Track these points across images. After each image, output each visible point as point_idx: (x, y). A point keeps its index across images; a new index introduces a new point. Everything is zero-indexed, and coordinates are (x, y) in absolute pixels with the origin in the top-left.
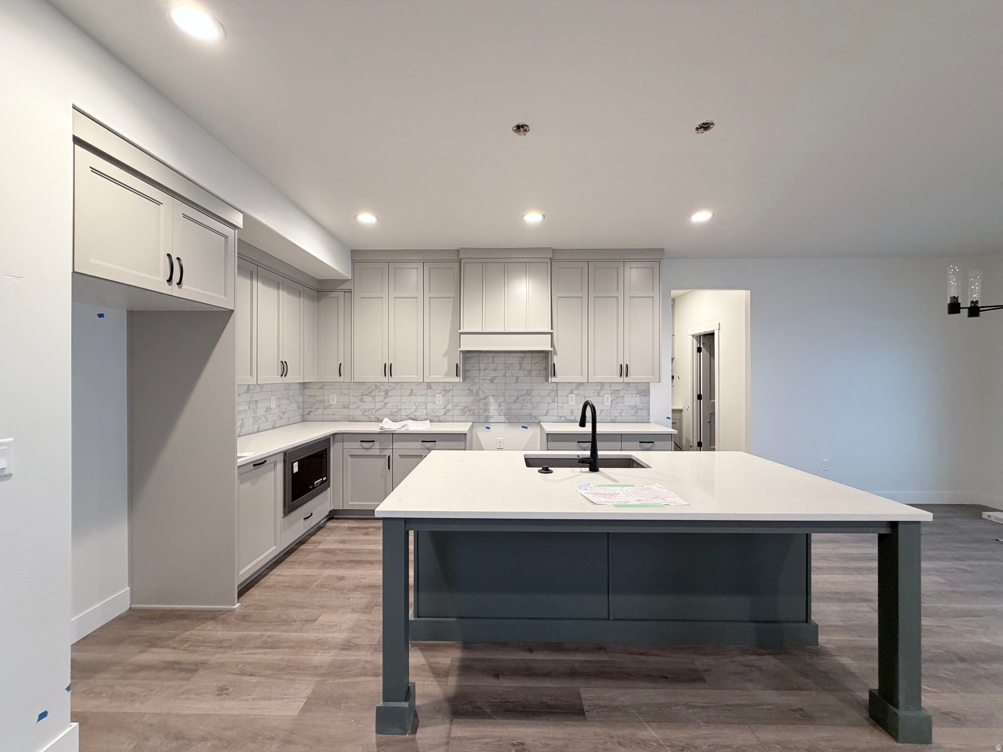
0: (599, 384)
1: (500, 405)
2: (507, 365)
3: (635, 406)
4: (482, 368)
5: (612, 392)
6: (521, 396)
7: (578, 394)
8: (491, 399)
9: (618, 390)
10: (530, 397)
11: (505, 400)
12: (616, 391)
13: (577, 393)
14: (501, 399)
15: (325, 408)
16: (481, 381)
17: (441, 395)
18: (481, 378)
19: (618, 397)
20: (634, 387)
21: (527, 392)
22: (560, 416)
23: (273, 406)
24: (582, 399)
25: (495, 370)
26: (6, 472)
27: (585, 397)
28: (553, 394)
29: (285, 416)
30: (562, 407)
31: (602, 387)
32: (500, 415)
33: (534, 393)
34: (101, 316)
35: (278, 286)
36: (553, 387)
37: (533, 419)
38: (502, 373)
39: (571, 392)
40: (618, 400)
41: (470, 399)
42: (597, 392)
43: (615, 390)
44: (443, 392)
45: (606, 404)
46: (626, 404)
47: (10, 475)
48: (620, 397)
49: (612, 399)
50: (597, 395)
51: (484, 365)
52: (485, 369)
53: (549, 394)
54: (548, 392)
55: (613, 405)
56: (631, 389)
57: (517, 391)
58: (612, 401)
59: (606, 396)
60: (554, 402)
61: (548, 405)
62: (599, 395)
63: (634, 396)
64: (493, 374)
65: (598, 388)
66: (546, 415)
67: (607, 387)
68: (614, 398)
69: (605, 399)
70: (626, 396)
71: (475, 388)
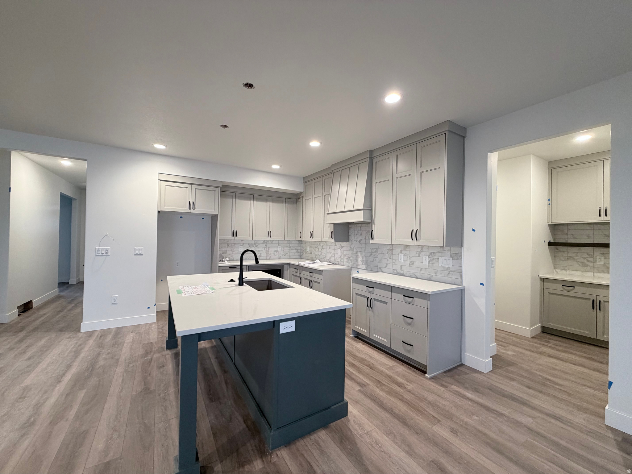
0: (420, 247)
1: (363, 258)
2: (367, 232)
3: (449, 268)
4: (356, 234)
5: (429, 254)
6: (373, 252)
7: (406, 254)
8: (359, 254)
9: (434, 253)
10: (377, 254)
11: (365, 255)
12: (433, 253)
13: (404, 253)
14: (364, 254)
15: (306, 253)
16: (355, 242)
17: (339, 249)
18: (355, 240)
19: (434, 259)
20: (448, 250)
21: (376, 250)
22: (394, 270)
23: (279, 249)
24: (407, 258)
25: (361, 235)
26: (142, 254)
27: (410, 256)
28: (390, 253)
29: (288, 254)
30: (395, 263)
31: (422, 249)
32: (363, 264)
33: (380, 251)
34: (203, 219)
35: (266, 201)
36: (390, 248)
37: (379, 269)
38: (364, 237)
39: (401, 253)
40: (434, 261)
41: (350, 253)
42: (418, 253)
43: (431, 253)
44: (340, 248)
45: (424, 263)
46: (440, 265)
47: (143, 255)
48: (436, 258)
49: (429, 260)
50: (418, 255)
51: (356, 231)
52: (357, 234)
53: (387, 252)
54: (387, 251)
55: (430, 264)
56: (445, 252)
57: (371, 249)
58: (429, 262)
59: (424, 257)
60: (391, 259)
61: (387, 261)
62: (419, 256)
63: (447, 258)
64: (360, 238)
65: (419, 250)
66: (385, 267)
67: (425, 249)
68: (431, 259)
69: (424, 259)
70: (440, 258)
71: (352, 246)
